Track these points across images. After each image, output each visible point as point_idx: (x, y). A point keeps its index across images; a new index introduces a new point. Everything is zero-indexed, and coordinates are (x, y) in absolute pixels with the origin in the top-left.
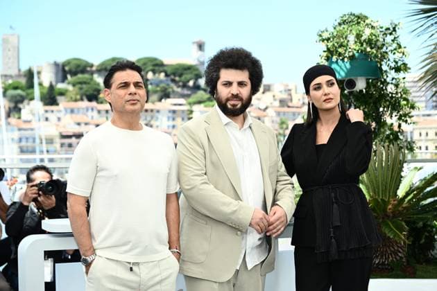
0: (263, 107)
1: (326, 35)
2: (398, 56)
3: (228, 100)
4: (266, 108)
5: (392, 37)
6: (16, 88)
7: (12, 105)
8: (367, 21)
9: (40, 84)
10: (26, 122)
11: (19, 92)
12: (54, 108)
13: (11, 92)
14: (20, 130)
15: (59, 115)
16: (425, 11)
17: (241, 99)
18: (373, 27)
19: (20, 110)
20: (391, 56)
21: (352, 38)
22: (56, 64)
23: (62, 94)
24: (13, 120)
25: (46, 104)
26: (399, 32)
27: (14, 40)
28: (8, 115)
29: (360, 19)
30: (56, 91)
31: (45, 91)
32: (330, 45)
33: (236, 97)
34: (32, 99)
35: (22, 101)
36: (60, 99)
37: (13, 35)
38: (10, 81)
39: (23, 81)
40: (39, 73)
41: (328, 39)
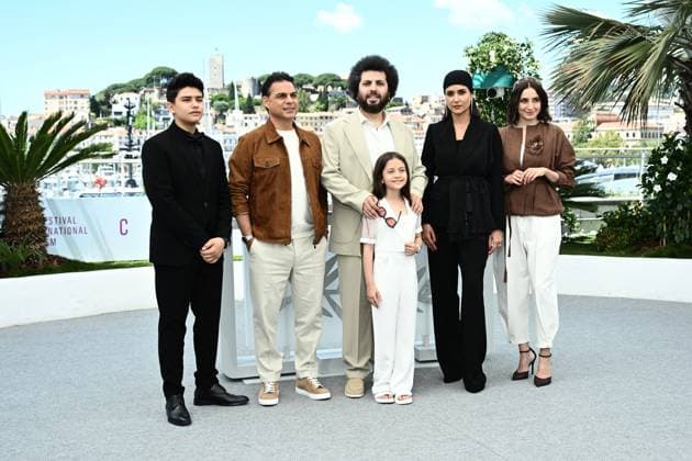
0: (421, 114)
1: (471, 51)
2: (531, 68)
3: (368, 97)
4: (424, 116)
5: (527, 52)
6: (221, 99)
7: (218, 113)
8: (506, 39)
9: (240, 96)
10: (229, 127)
11: (223, 102)
12: (252, 115)
13: (217, 103)
14: (224, 133)
15: (256, 121)
16: (555, 30)
17: (379, 96)
18: (511, 44)
19: (225, 117)
20: (526, 69)
21: (493, 54)
22: (253, 80)
23: (258, 104)
24: (219, 125)
25: (245, 113)
26: (532, 48)
27: (219, 60)
28: (215, 122)
29: (500, 37)
30: (254, 102)
31: (245, 101)
32: (475, 59)
33: (374, 93)
34: (233, 109)
35: (226, 110)
36: (257, 108)
37: (218, 55)
38: (216, 94)
39: (227, 93)
40: (239, 87)
41: (473, 55)
